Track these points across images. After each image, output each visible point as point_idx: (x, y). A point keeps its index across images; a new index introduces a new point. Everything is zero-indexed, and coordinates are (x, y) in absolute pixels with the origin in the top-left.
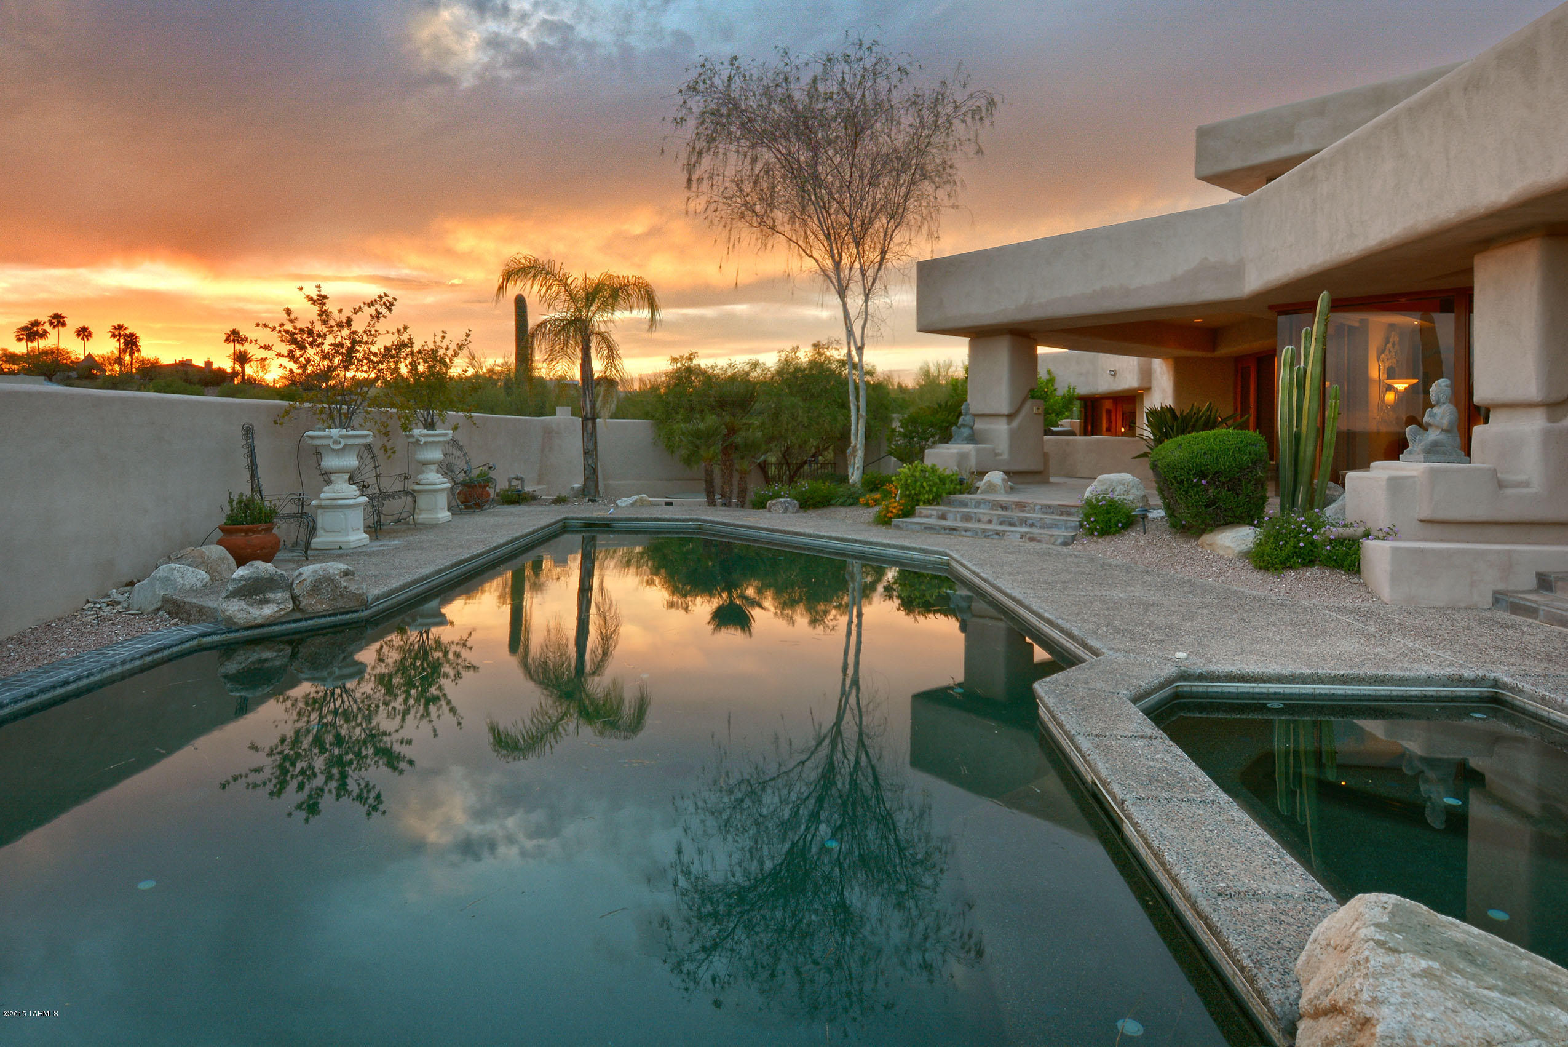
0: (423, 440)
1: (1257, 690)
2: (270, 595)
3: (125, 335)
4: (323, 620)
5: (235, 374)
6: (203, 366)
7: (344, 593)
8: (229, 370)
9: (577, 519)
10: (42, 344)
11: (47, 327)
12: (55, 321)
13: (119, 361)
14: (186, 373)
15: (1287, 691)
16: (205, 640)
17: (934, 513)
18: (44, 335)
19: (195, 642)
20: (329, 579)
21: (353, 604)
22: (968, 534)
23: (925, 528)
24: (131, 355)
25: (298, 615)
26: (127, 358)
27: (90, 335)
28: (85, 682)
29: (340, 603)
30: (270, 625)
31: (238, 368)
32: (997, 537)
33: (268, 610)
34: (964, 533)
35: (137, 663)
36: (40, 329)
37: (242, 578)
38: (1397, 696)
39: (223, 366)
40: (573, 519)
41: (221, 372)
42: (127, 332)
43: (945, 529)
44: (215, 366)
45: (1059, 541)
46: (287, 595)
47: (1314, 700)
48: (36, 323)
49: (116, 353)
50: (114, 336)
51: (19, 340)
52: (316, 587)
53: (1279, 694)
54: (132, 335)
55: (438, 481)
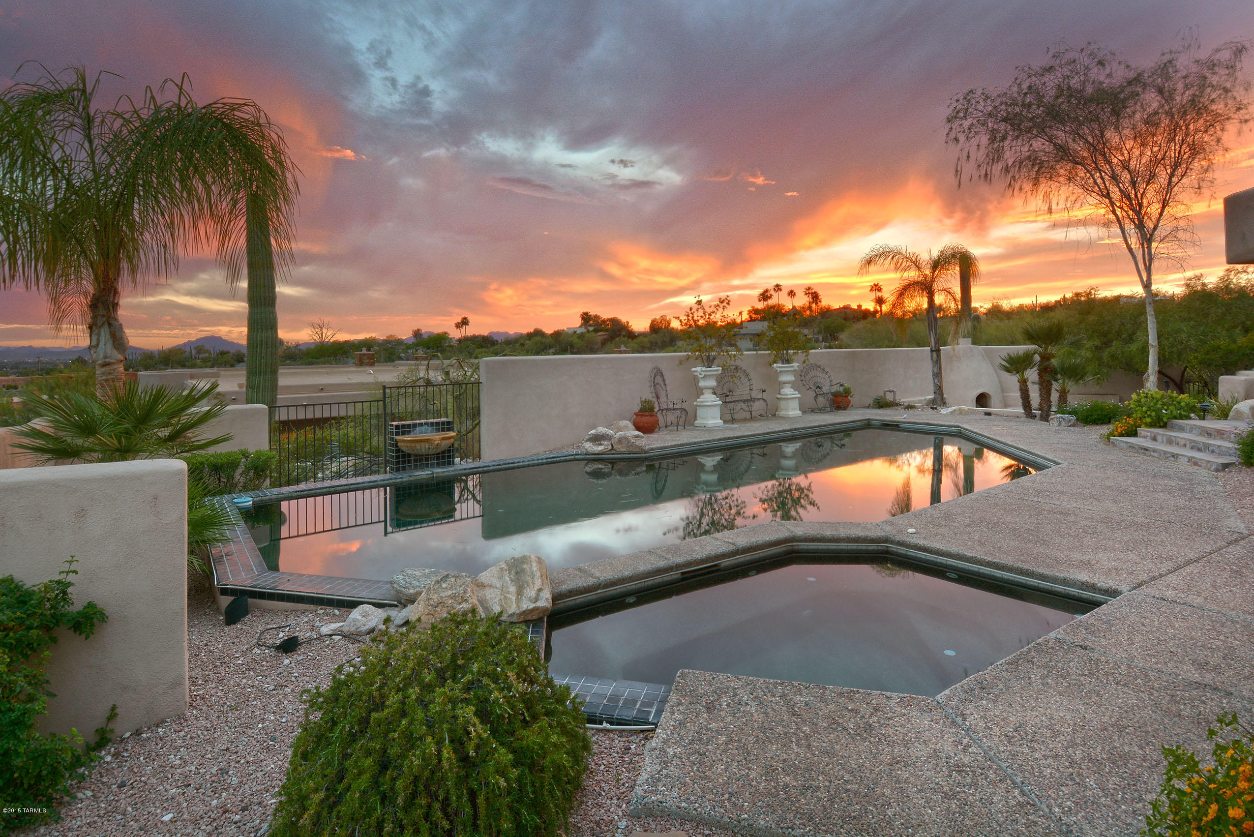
0: (779, 370)
1: (938, 560)
2: (603, 442)
3: (812, 293)
4: (625, 455)
5: (876, 312)
6: (856, 308)
7: (632, 445)
8: (872, 310)
9: (876, 420)
10: (771, 302)
11: (772, 292)
12: (776, 289)
13: (810, 308)
14: (846, 313)
15: (959, 566)
16: (577, 457)
17: (1149, 434)
18: (770, 297)
19: (573, 457)
20: (626, 438)
21: (637, 450)
22: (1155, 454)
23: (1130, 447)
24: (816, 304)
25: (614, 452)
26: (814, 305)
27: (795, 294)
28: (521, 464)
29: (631, 449)
30: (602, 454)
31: (878, 308)
32: (1172, 459)
33: (600, 448)
34: (1152, 453)
35: (544, 461)
36: (768, 294)
37: (592, 434)
38: (1044, 588)
39: (868, 308)
40: (873, 420)
41: (867, 311)
42: (813, 291)
43: (1141, 449)
44: (863, 308)
45: (1213, 467)
46: (609, 443)
47: (978, 576)
48: (767, 291)
49: (807, 304)
50: (806, 294)
51: (760, 301)
52: (620, 440)
53: (954, 566)
54: (815, 292)
55: (789, 393)
